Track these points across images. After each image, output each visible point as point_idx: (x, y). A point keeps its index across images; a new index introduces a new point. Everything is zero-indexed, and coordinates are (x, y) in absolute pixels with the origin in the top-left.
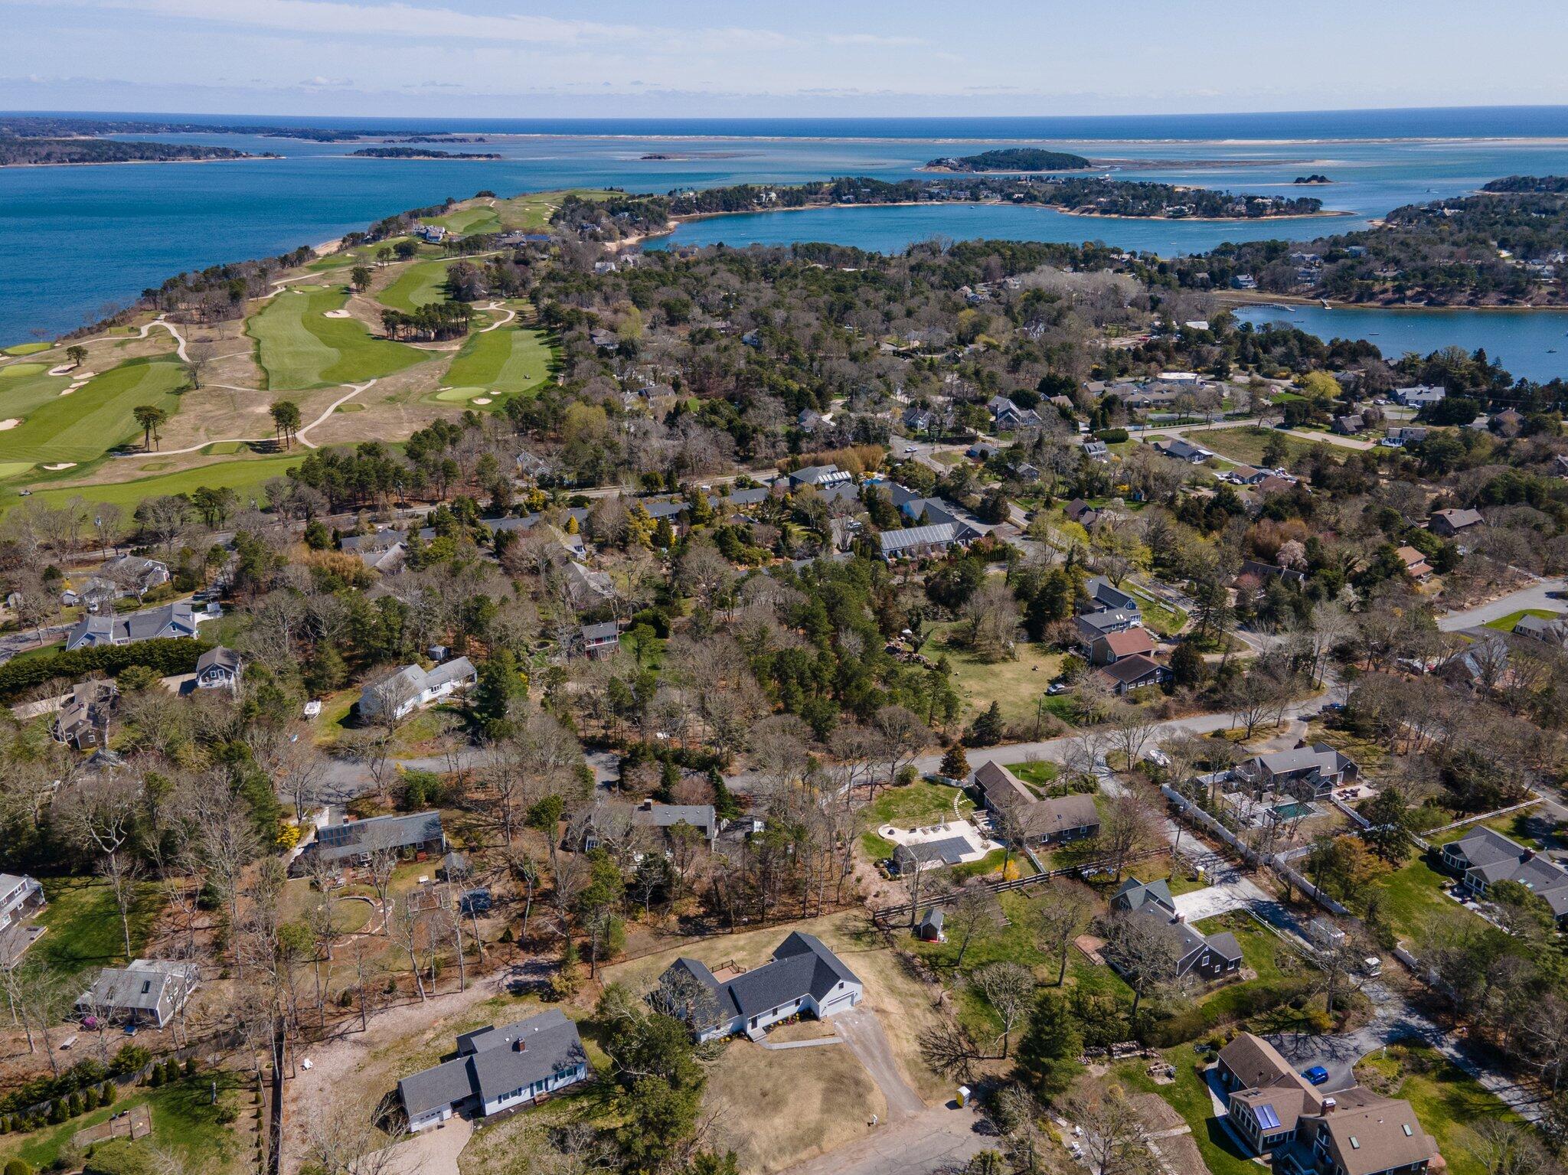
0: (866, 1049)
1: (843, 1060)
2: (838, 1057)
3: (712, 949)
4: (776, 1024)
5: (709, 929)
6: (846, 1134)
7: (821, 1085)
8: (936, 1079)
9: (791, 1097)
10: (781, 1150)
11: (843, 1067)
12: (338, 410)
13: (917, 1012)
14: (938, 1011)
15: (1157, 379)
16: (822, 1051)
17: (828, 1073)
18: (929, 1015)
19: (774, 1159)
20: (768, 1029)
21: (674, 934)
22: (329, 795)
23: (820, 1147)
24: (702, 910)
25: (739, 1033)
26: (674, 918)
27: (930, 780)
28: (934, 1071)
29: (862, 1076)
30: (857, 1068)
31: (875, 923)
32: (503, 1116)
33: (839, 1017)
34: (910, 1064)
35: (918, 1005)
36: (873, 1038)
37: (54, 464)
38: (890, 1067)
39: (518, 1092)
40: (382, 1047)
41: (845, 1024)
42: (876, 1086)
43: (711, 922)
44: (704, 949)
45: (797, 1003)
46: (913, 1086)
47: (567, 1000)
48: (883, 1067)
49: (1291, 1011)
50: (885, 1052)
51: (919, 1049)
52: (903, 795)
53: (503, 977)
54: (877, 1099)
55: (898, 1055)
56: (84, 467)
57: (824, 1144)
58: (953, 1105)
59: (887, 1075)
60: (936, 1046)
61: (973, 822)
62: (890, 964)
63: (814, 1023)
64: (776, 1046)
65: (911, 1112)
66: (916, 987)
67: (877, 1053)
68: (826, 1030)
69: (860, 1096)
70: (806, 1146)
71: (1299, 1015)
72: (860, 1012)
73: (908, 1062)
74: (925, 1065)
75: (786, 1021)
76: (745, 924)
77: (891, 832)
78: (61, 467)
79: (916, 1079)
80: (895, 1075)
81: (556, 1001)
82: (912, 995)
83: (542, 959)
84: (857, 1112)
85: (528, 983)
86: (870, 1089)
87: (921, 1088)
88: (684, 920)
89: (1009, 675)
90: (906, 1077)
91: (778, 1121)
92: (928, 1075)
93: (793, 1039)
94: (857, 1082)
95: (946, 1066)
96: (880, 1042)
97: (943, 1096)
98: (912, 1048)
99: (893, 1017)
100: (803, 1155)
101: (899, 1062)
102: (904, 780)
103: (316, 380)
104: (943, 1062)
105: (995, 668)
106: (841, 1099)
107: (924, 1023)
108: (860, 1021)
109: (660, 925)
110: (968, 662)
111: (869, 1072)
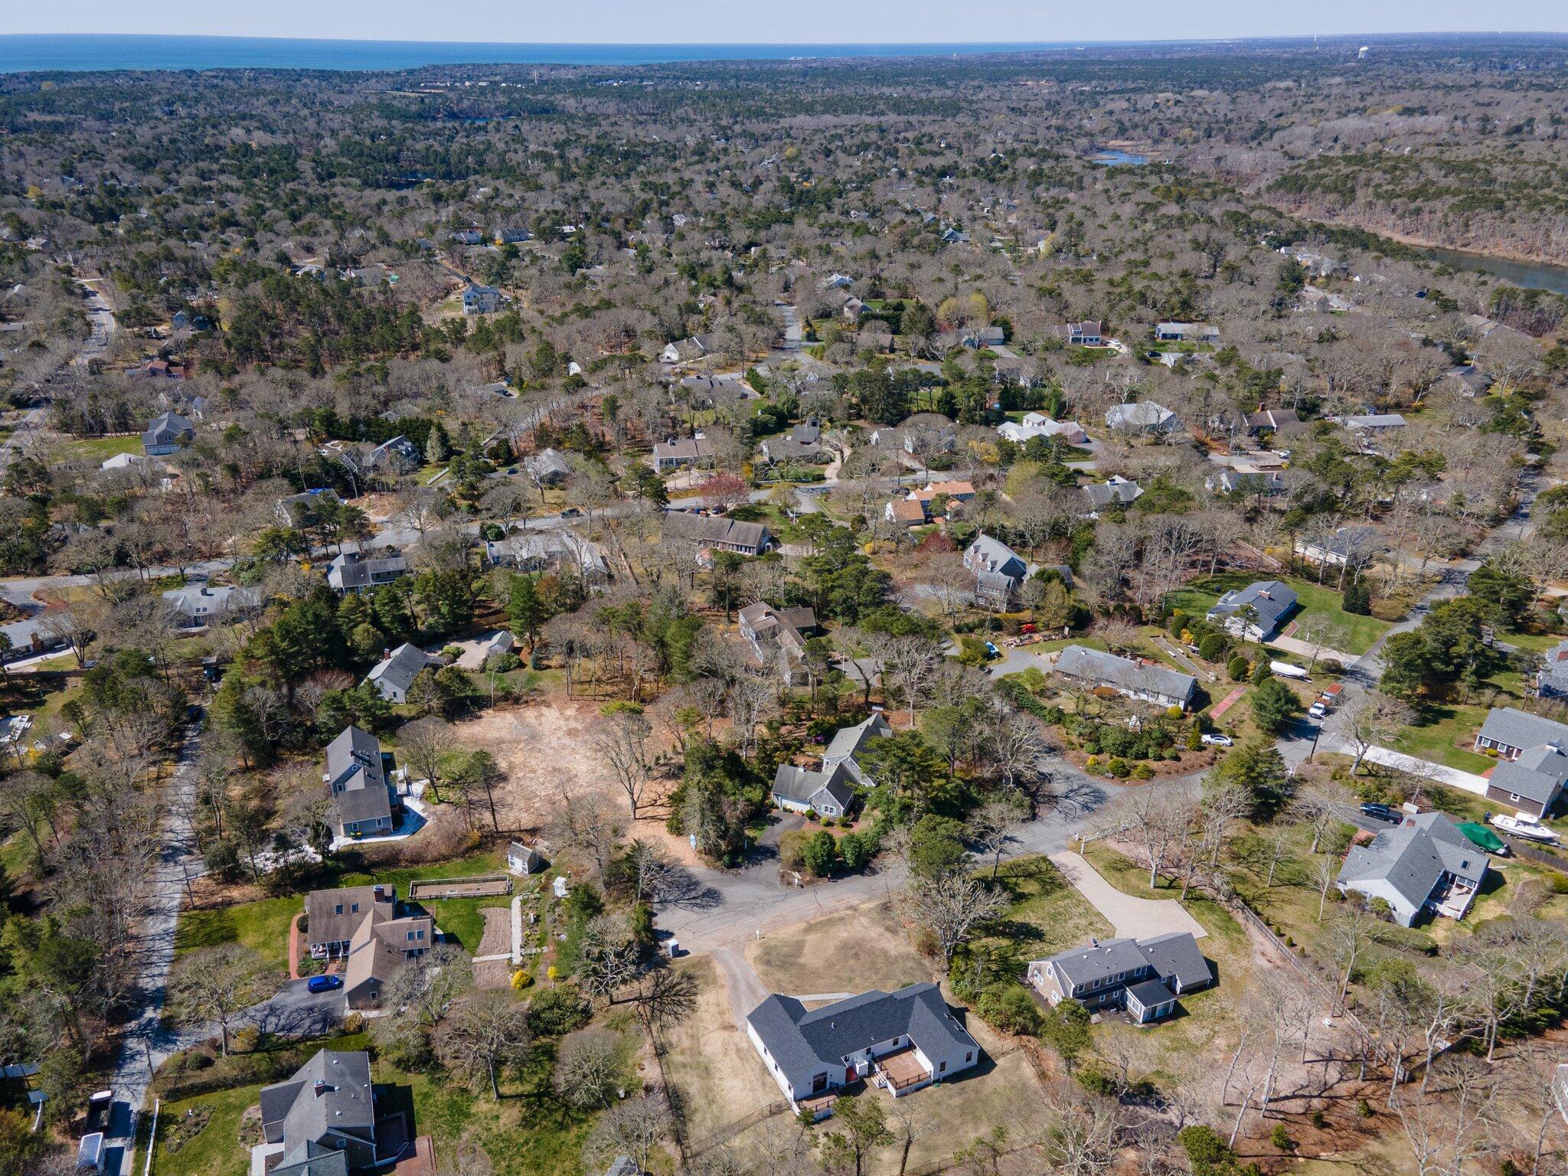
0: (753, 990)
1: (779, 981)
6: (783, 931)
7: (802, 961)
9: (831, 951)
11: (780, 975)
13: (686, 1043)
14: (662, 1046)
17: (795, 970)
18: (674, 1039)
23: (808, 923)
28: (690, 978)
29: (762, 968)
30: (765, 974)
34: (711, 982)
35: (683, 1052)
36: (745, 999)
38: (734, 977)
42: (751, 961)
46: (715, 966)
48: (740, 977)
50: (735, 987)
51: (699, 999)
54: (752, 954)
60: (680, 1004)
62: (697, 1118)
65: (723, 948)
66: (676, 1078)
69: (767, 955)
73: (715, 981)
74: (697, 983)
79: (711, 969)
82: (684, 1066)
86: (757, 959)
90: (719, 970)
91: (844, 935)
92: (698, 974)
94: (768, 963)
96: (738, 997)
98: (706, 999)
99: (717, 1024)
107: (682, 1030)
111: (754, 973)
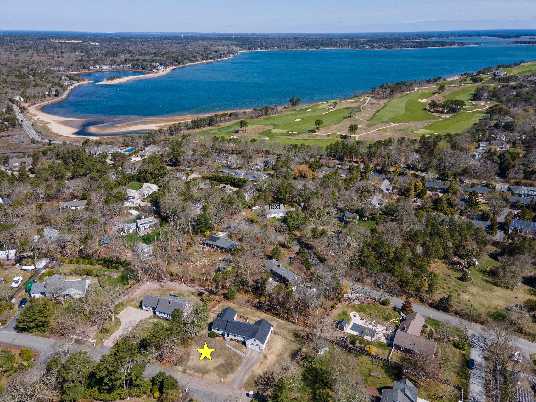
0: (247, 363)
1: (237, 361)
2: (237, 359)
3: (254, 313)
4: (235, 340)
5: (262, 308)
6: (213, 378)
7: (223, 362)
8: (254, 385)
10: (194, 369)
11: (234, 362)
12: (379, 130)
13: (278, 365)
16: (236, 354)
17: (229, 361)
18: (280, 368)
19: (190, 369)
20: (231, 340)
21: (252, 304)
22: (232, 230)
23: (203, 376)
24: (268, 302)
25: (223, 335)
26: (258, 300)
27: (395, 309)
28: (256, 383)
29: (236, 368)
30: (237, 365)
32: (159, 317)
33: (253, 350)
34: (253, 376)
36: (253, 362)
37: (292, 132)
38: (246, 372)
39: (164, 314)
40: (163, 289)
41: (251, 353)
42: (236, 373)
43: (265, 307)
44: (252, 312)
45: (244, 338)
46: (245, 381)
48: (245, 370)
50: (250, 367)
51: (261, 374)
52: (377, 308)
53: (202, 289)
54: (231, 377)
55: (252, 371)
56: (299, 133)
57: (204, 376)
59: (242, 374)
60: (267, 378)
61: (388, 329)
63: (245, 347)
64: (227, 345)
65: (235, 387)
66: (289, 360)
67: (248, 366)
68: (245, 351)
69: (228, 372)
70: (200, 373)
72: (259, 353)
73: (253, 374)
74: (256, 379)
75: (238, 341)
76: (273, 313)
77: (355, 316)
78: (294, 133)
79: (248, 380)
80: (244, 375)
82: (284, 360)
84: (222, 375)
86: (233, 373)
87: (246, 384)
88: (260, 303)
89: (499, 294)
90: (247, 377)
92: (253, 382)
93: (234, 347)
94: (232, 369)
95: (261, 384)
96: (253, 364)
97: (249, 390)
98: (260, 372)
99: (267, 361)
100: (196, 374)
101: (250, 373)
102: (384, 303)
103: (386, 120)
104: (262, 383)
105: (496, 288)
106: (222, 369)
107: (275, 369)
108: (256, 355)
109: (252, 300)
110: (488, 281)
111: (239, 369)
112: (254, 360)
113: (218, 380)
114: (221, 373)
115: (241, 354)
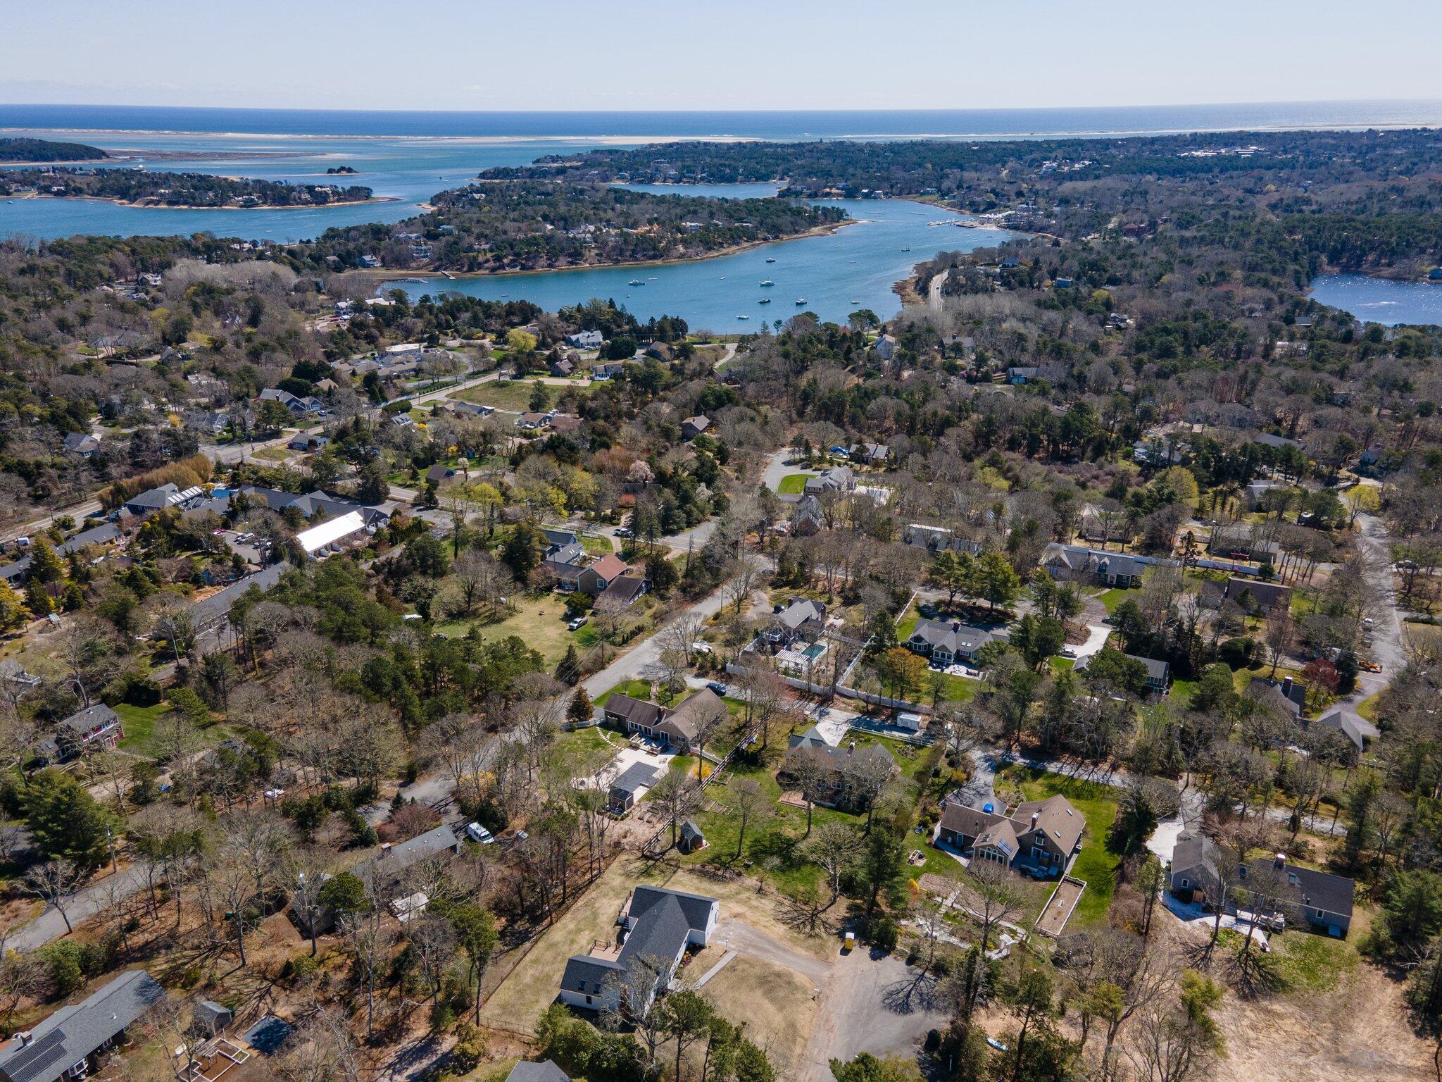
0: (755, 947)
1: (752, 966)
2: (747, 966)
4: (680, 969)
5: (527, 931)
6: (808, 1015)
7: (759, 993)
8: (817, 940)
13: (753, 903)
14: (764, 894)
15: (387, 354)
16: (732, 968)
17: (753, 981)
18: (762, 901)
19: (784, 1066)
20: (677, 977)
21: (504, 952)
23: (802, 1037)
24: (503, 920)
27: (569, 729)
28: (810, 935)
29: (776, 968)
30: (765, 964)
31: (648, 858)
33: (716, 937)
34: (793, 941)
35: (749, 898)
38: (785, 951)
41: (724, 939)
42: (791, 970)
43: (521, 925)
46: (811, 954)
47: (483, 1059)
48: (781, 953)
49: (936, 780)
50: (771, 942)
52: (558, 750)
54: (800, 978)
55: (778, 939)
57: (802, 1032)
58: (845, 951)
59: (788, 957)
60: (792, 919)
61: (636, 747)
63: (704, 952)
64: (697, 986)
65: (827, 974)
66: (732, 886)
67: (766, 946)
68: (718, 950)
69: (789, 983)
70: (793, 1042)
71: (943, 781)
72: (726, 924)
73: (790, 940)
75: (685, 961)
76: (551, 911)
77: (582, 783)
79: (809, 948)
80: (795, 954)
81: (474, 1066)
82: (736, 893)
83: (406, 1043)
84: (799, 996)
85: (425, 1071)
86: (789, 974)
87: (816, 953)
88: (500, 937)
89: (528, 625)
90: (801, 951)
93: (703, 971)
94: (778, 975)
95: (813, 928)
97: (834, 950)
98: (781, 928)
100: (797, 1050)
101: (786, 944)
104: (808, 927)
105: (510, 622)
106: (780, 994)
107: (767, 908)
108: (731, 930)
112: (748, 935)
113: (812, 1004)
114: (792, 997)
115: (728, 958)
